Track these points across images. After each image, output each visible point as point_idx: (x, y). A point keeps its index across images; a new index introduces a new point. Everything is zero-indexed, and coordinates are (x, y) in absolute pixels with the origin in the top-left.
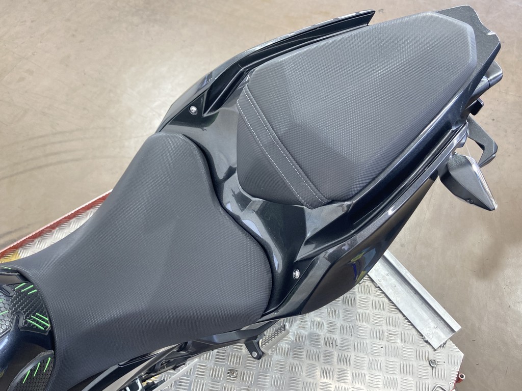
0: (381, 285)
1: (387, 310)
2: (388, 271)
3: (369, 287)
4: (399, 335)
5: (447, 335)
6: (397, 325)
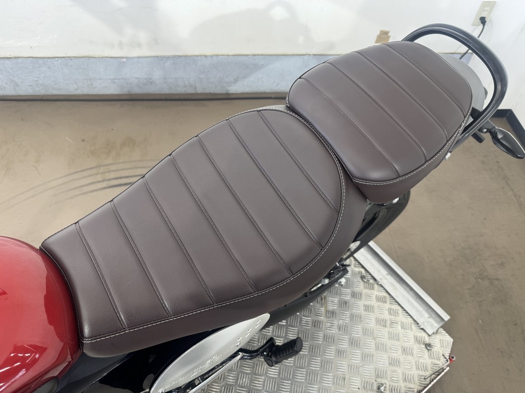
1: (388, 303)
3: (373, 285)
4: (400, 323)
5: (438, 323)
6: (397, 315)
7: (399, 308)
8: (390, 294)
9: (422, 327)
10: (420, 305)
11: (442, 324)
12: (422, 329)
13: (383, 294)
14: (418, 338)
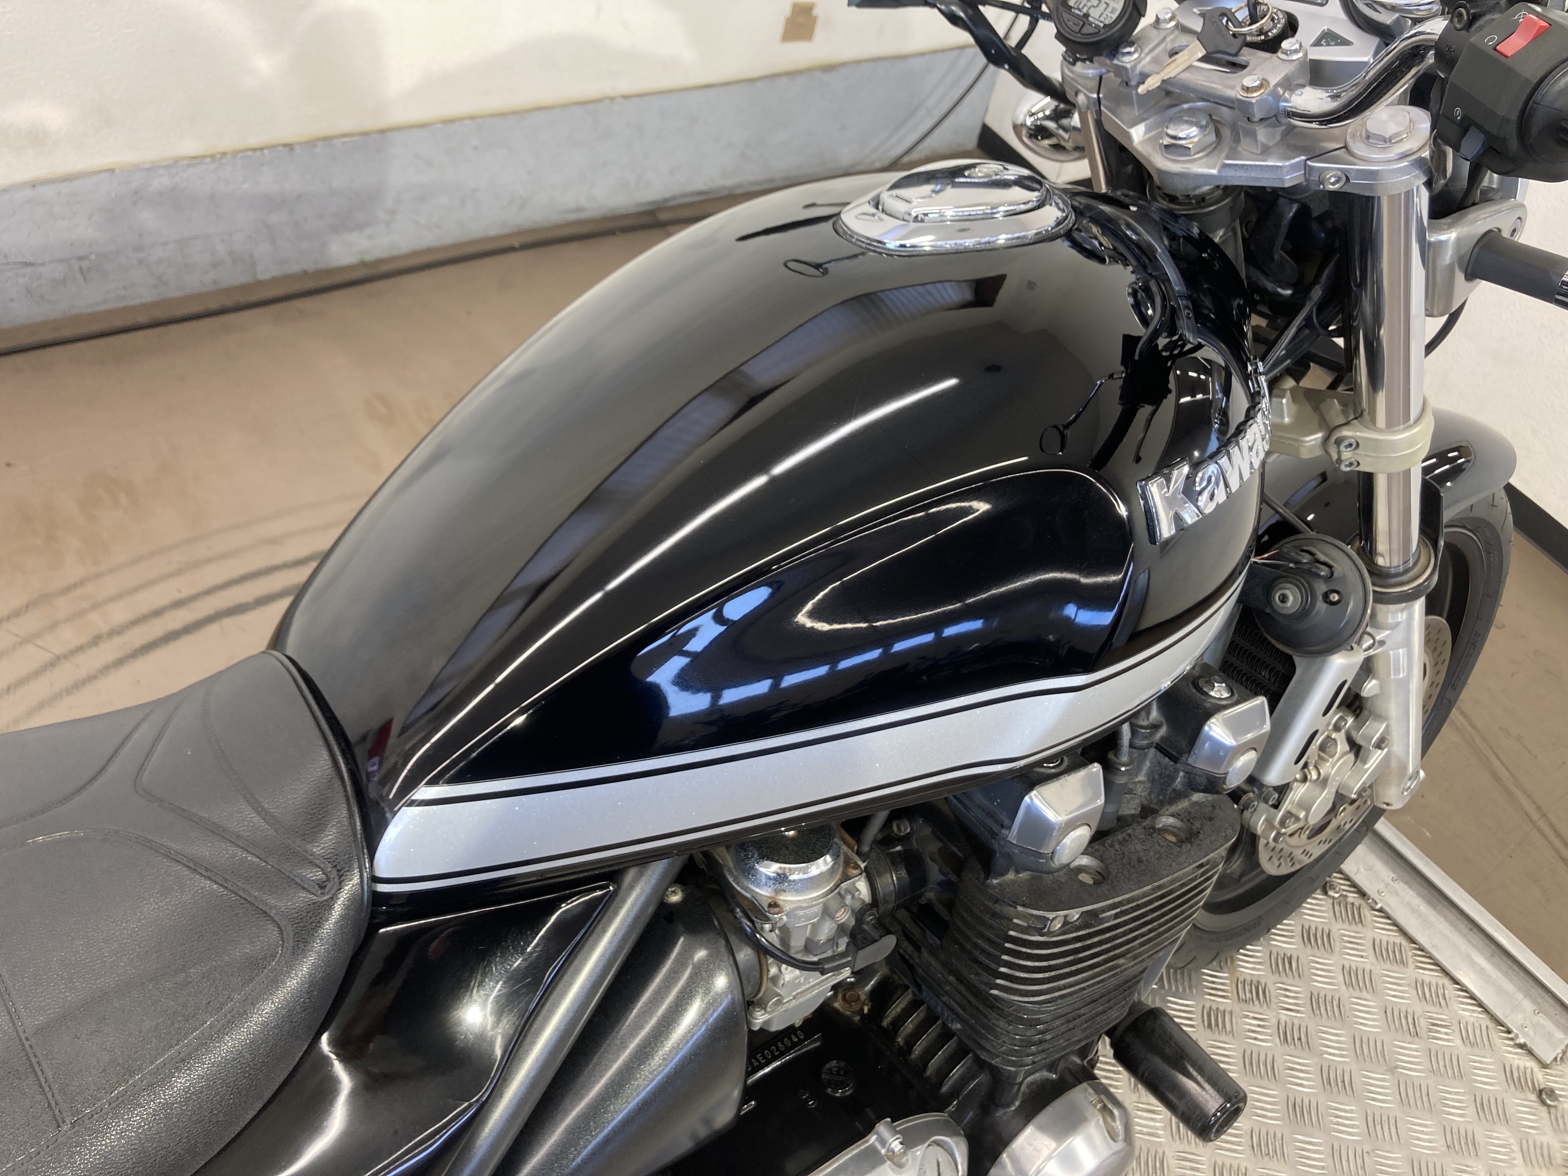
0: (1389, 905)
1: (1411, 966)
2: (1394, 872)
3: (1359, 909)
4: (1456, 1027)
6: (1442, 1002)
7: (1447, 982)
8: (1412, 941)
9: (1521, 1040)
10: (1506, 974)
12: (1522, 1046)
13: (1391, 940)
14: (1516, 1075)
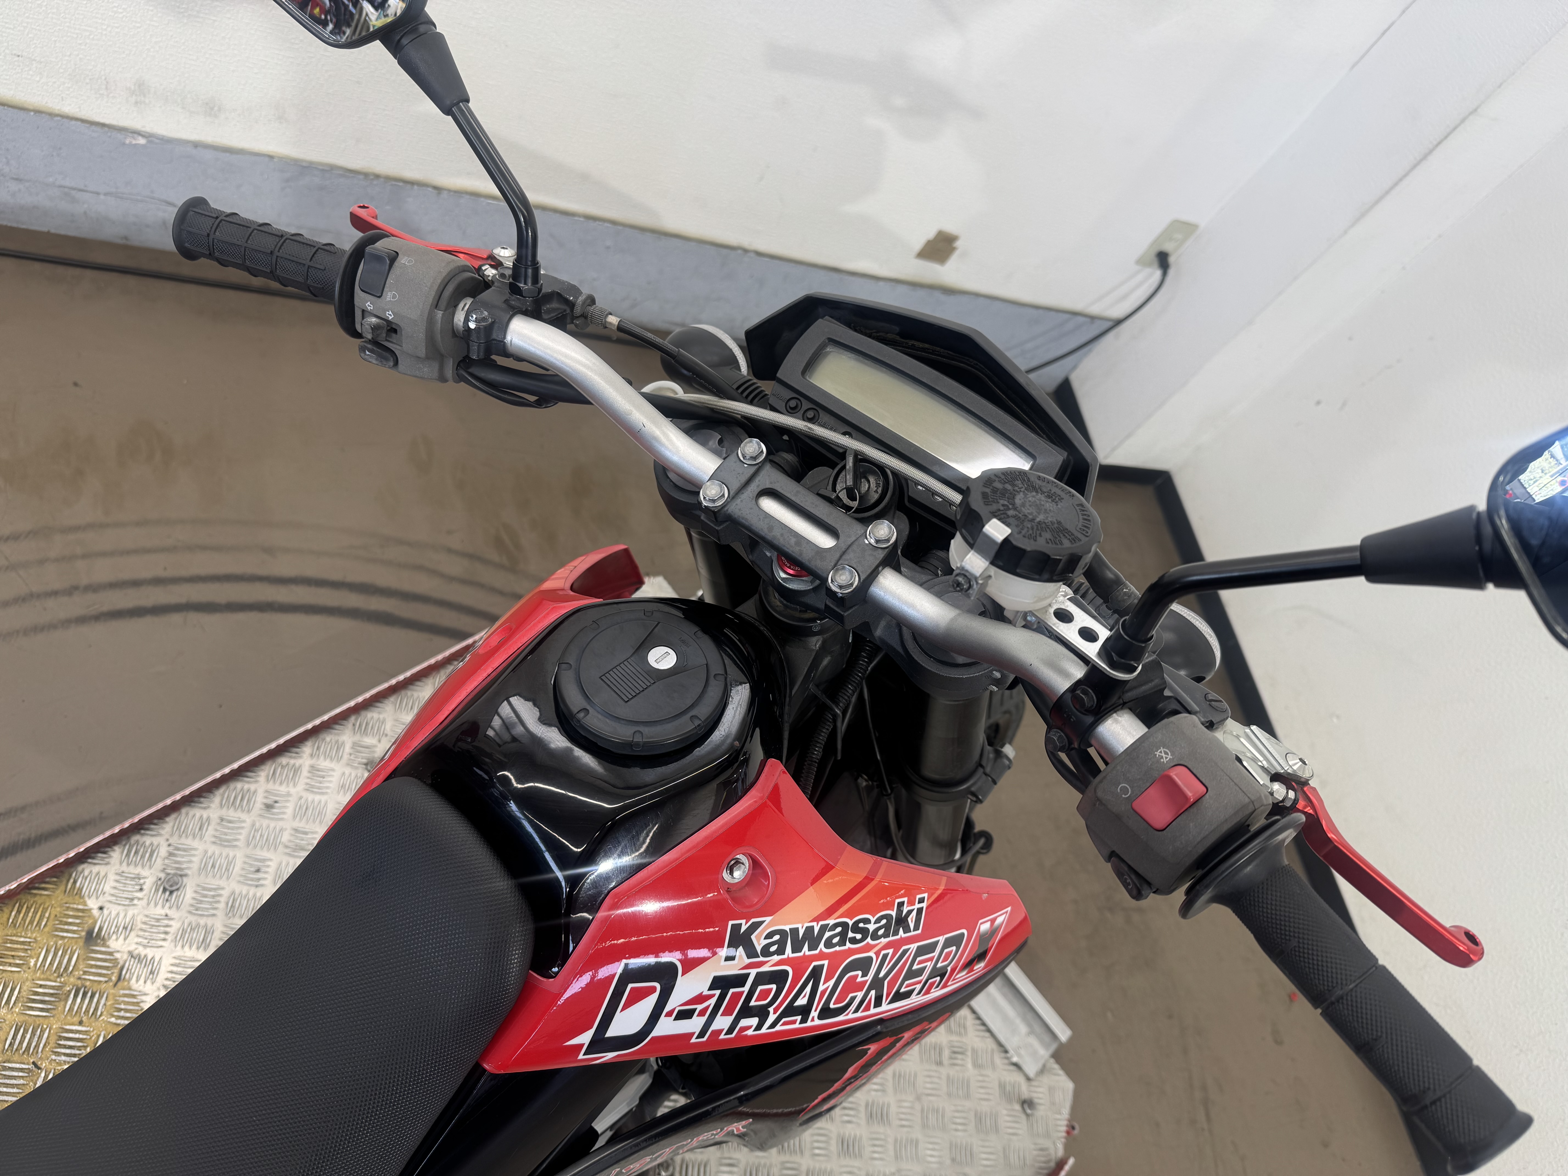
4: (969, 1053)
5: (1046, 1046)
6: (962, 1030)
9: (1014, 1060)
11: (1054, 1047)
12: (1016, 1065)
14: (1008, 1089)
